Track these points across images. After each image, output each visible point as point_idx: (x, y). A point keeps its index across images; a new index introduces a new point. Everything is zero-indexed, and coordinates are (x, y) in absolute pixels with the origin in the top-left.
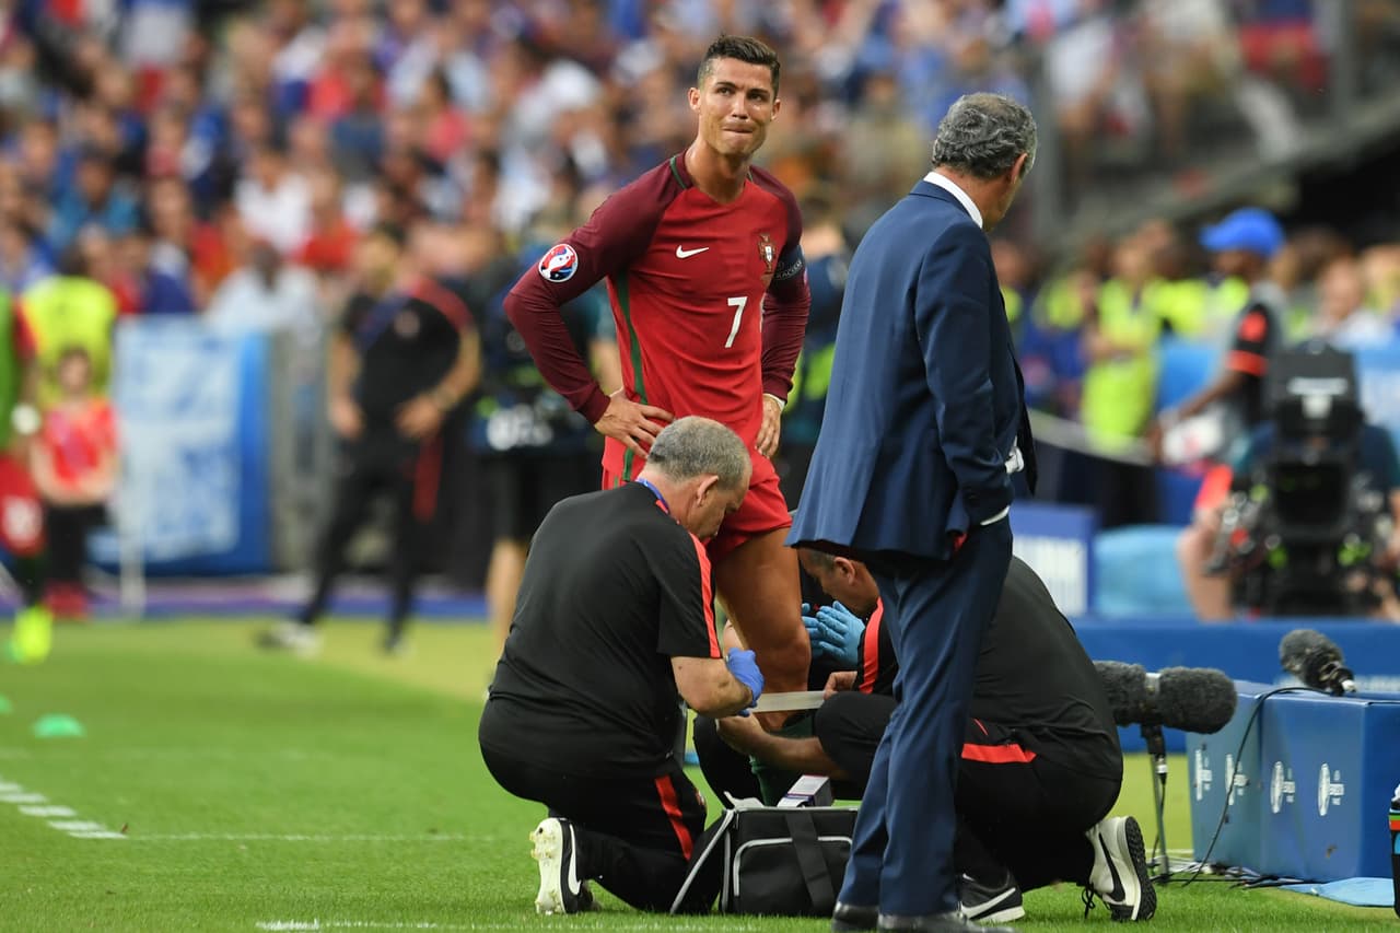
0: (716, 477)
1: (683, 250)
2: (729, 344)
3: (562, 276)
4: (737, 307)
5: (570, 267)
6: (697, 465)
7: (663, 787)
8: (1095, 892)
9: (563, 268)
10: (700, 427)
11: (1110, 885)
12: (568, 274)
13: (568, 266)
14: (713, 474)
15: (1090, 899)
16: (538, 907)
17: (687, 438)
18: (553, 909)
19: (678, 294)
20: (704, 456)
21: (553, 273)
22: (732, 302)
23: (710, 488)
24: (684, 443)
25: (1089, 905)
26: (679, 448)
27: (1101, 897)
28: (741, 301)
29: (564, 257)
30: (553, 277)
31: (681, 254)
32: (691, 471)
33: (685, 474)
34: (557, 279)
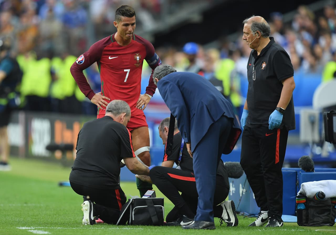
0: (125, 113)
1: (110, 57)
2: (125, 81)
3: (81, 63)
4: (127, 72)
5: (83, 61)
6: (120, 111)
7: (117, 192)
8: (223, 220)
9: (81, 61)
10: (118, 102)
11: (227, 218)
12: (82, 62)
13: (82, 60)
14: (124, 113)
15: (222, 221)
16: (83, 223)
17: (116, 105)
18: (87, 224)
19: (110, 68)
20: (121, 109)
21: (79, 62)
22: (125, 70)
23: (124, 116)
24: (116, 107)
25: (221, 223)
26: (115, 108)
27: (224, 221)
28: (128, 70)
29: (81, 58)
30: (79, 63)
31: (110, 58)
32: (119, 113)
33: (118, 114)
34: (80, 63)
